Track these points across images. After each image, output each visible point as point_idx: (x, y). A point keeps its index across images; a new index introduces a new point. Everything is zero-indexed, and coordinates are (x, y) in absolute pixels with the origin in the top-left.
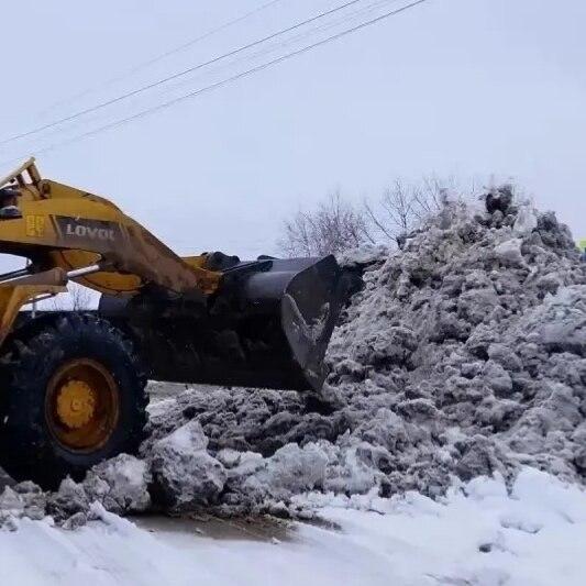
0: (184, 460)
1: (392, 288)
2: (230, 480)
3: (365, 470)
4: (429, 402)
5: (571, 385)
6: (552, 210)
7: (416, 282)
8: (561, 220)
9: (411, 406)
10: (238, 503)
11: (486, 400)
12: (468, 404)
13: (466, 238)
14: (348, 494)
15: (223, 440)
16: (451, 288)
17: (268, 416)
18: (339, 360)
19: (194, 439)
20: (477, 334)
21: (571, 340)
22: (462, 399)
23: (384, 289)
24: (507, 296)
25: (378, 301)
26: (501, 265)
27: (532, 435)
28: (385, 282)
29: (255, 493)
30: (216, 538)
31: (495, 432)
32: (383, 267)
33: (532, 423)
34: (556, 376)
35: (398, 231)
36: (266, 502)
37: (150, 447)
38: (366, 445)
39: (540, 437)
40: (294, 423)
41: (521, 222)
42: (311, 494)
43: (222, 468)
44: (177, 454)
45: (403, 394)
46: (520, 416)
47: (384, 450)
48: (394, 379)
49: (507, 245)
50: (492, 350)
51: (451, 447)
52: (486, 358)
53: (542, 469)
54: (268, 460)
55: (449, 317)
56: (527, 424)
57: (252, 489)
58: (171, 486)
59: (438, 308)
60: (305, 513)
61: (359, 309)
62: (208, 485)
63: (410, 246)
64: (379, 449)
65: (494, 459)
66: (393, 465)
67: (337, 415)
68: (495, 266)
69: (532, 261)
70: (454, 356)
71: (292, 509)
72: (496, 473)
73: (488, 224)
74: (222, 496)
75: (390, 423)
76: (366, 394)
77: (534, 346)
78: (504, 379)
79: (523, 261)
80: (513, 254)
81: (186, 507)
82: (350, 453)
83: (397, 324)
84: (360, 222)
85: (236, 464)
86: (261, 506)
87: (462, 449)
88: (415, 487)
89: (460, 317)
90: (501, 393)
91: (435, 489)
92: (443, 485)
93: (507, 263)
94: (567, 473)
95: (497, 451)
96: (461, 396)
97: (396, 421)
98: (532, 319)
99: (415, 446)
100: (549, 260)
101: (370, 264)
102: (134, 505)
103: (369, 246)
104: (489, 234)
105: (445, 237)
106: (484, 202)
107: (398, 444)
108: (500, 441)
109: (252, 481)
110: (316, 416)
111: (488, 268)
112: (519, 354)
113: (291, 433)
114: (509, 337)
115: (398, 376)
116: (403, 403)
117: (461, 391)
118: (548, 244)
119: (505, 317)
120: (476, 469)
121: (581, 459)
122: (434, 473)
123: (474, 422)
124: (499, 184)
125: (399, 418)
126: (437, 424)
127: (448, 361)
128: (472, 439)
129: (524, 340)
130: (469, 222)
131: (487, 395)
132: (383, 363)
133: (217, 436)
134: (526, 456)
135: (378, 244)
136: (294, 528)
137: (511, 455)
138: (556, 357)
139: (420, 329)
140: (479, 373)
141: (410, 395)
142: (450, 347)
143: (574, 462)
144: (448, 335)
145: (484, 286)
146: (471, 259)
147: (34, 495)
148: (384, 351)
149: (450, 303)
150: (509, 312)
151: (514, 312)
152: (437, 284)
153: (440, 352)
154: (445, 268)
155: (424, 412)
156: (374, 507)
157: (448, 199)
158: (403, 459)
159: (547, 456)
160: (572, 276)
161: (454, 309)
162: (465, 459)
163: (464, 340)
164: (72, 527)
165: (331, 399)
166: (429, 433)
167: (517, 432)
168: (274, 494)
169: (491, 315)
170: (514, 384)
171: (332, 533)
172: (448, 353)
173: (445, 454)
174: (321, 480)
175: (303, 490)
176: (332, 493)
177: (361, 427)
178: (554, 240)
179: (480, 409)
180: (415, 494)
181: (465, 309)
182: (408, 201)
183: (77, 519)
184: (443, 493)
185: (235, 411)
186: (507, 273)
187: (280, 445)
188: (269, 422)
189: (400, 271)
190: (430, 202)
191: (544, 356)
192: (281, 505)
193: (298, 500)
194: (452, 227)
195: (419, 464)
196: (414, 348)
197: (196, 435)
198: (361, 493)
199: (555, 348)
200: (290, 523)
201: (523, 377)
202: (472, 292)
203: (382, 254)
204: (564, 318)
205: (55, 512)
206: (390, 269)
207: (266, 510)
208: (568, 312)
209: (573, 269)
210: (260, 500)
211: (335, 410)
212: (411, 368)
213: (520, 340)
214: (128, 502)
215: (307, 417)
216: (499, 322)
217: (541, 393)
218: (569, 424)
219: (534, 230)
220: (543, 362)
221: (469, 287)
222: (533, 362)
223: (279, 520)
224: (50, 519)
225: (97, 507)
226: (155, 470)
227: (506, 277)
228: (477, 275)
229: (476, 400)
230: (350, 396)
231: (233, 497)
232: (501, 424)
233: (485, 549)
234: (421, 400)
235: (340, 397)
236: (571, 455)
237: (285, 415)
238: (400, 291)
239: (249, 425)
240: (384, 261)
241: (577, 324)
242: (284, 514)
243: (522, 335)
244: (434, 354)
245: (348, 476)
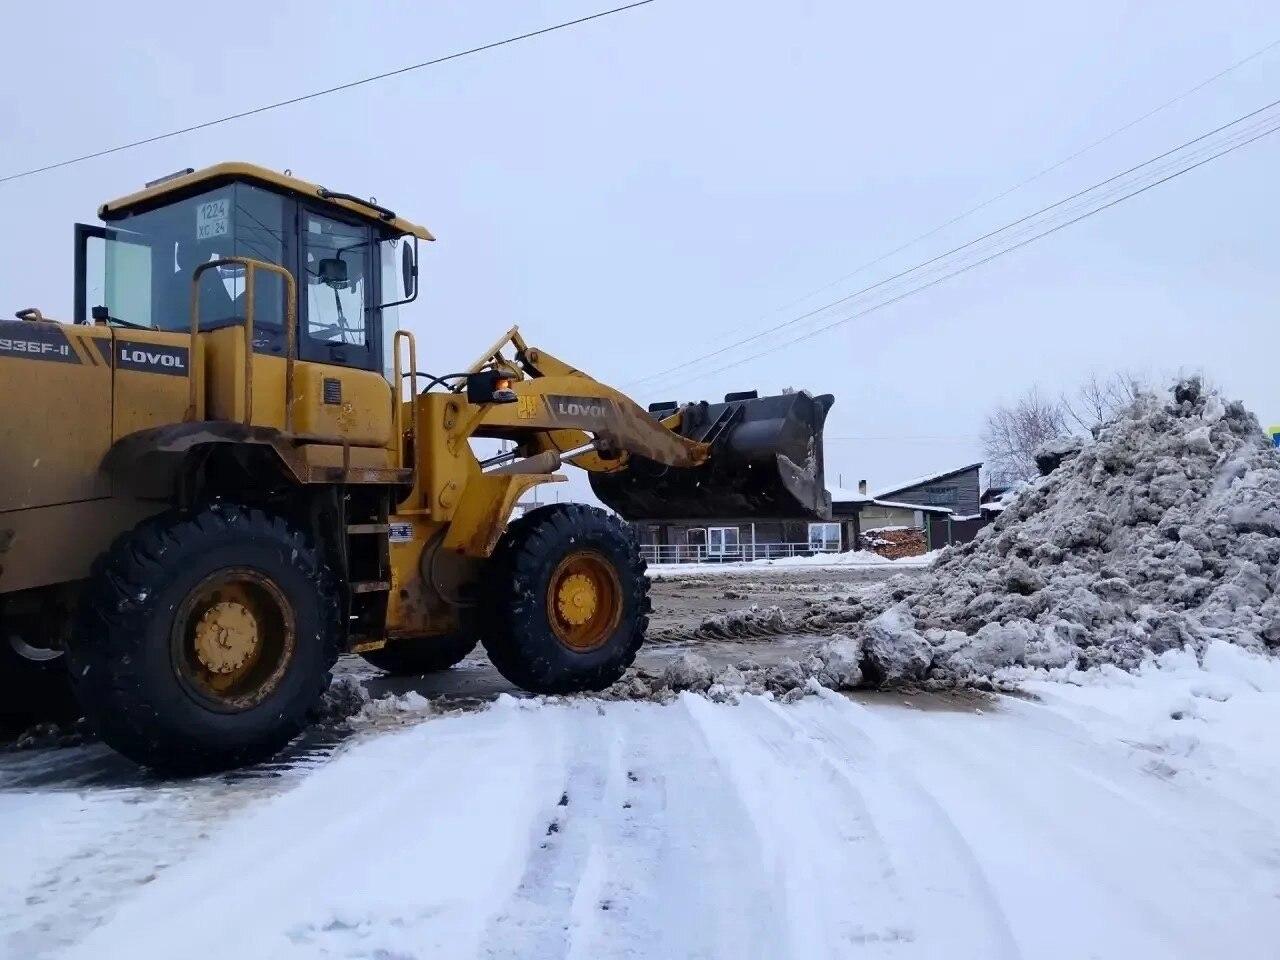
0: (894, 639)
1: (1087, 476)
2: (936, 657)
3: (1062, 645)
4: (1122, 581)
5: (1259, 563)
6: (1239, 399)
7: (1110, 470)
8: (1247, 408)
9: (1106, 585)
10: (944, 678)
11: (1178, 578)
12: (1160, 582)
13: (1157, 427)
14: (1047, 668)
15: (929, 620)
16: (1143, 474)
17: (973, 597)
18: (1039, 544)
19: (901, 620)
20: (1168, 517)
21: (1259, 521)
22: (1155, 577)
23: (1080, 477)
24: (1198, 481)
25: (1075, 489)
26: (1190, 452)
27: (1221, 610)
28: (1081, 470)
29: (959, 668)
30: (924, 710)
31: (1187, 608)
32: (1079, 457)
33: (1222, 599)
34: (1243, 555)
35: (1093, 421)
36: (970, 676)
37: (861, 628)
38: (1064, 623)
39: (1229, 613)
40: (997, 603)
41: (1209, 411)
42: (1013, 668)
43: (929, 646)
44: (886, 633)
45: (1099, 574)
46: (1210, 593)
47: (1081, 626)
48: (1090, 561)
49: (1196, 432)
50: (1182, 533)
51: (1144, 623)
52: (1177, 538)
53: (1232, 642)
54: (971, 638)
55: (1141, 502)
56: (1217, 600)
57: (957, 665)
58: (882, 662)
59: (1132, 494)
60: (1006, 686)
61: (1057, 496)
62: (916, 661)
63: (1105, 437)
64: (1075, 626)
65: (1184, 632)
66: (1089, 641)
67: (1037, 595)
68: (1186, 453)
69: (1221, 447)
70: (1147, 538)
71: (995, 683)
72: (1187, 646)
73: (1177, 414)
74: (929, 672)
75: (1085, 601)
76: (1064, 575)
77: (1222, 526)
78: (1196, 559)
79: (1212, 448)
80: (1202, 441)
81: (897, 682)
82: (1049, 631)
83: (1092, 510)
84: (1059, 415)
85: (942, 642)
86: (966, 680)
87: (1155, 624)
88: (1110, 660)
89: (1152, 502)
90: (1192, 571)
91: (1129, 662)
92: (1137, 658)
93: (1198, 450)
94: (1256, 646)
95: (1188, 626)
96: (1154, 574)
97: (1092, 601)
98: (1221, 502)
99: (1111, 622)
100: (1237, 446)
101: (1067, 453)
102: (847, 681)
103: (1064, 437)
104: (1179, 423)
105: (1137, 427)
106: (1173, 394)
107: (1094, 621)
108: (1191, 617)
109: (957, 658)
110: (1017, 596)
111: (1178, 455)
112: (1209, 535)
113: (994, 613)
114: (1200, 519)
115: (1094, 558)
116: (1099, 583)
117: (1153, 571)
118: (1236, 430)
119: (1195, 500)
120: (1169, 643)
121: (1269, 632)
122: (1126, 646)
123: (1166, 600)
124: (1188, 376)
125: (1095, 596)
126: (1131, 602)
127: (1141, 543)
128: (1164, 615)
129: (1214, 522)
130: (1159, 413)
131: (1178, 574)
132: (1079, 546)
133: (924, 617)
134: (1216, 631)
135: (1074, 435)
136: (995, 700)
137: (1202, 630)
138: (1244, 537)
139: (1116, 512)
140: (1170, 554)
141: (1105, 575)
142: (1142, 529)
143: (1262, 635)
144: (1142, 518)
145: (1175, 472)
146: (1162, 447)
147: (754, 672)
148: (1080, 535)
149: (1143, 489)
150: (1199, 496)
151: (1204, 496)
152: (1129, 471)
153: (1134, 535)
154: (1135, 457)
155: (1119, 592)
156: (1071, 679)
157: (1140, 391)
158: (1099, 634)
159: (1236, 629)
160: (1260, 461)
161: (1147, 494)
162: (1158, 633)
163: (1156, 522)
164: (790, 701)
165: (1032, 580)
166: (1123, 611)
167: (1207, 608)
168: (977, 668)
169: (1182, 499)
170: (1205, 563)
171: (1032, 704)
172: (1140, 535)
173: (1138, 629)
174: (1022, 656)
175: (1006, 664)
176: (1033, 667)
177: (1059, 606)
178: (1242, 427)
179: (1171, 587)
180: (1111, 666)
181: (1157, 494)
182: (1102, 394)
183: (794, 694)
184: (1137, 666)
185: (941, 594)
186: (1197, 460)
187: (983, 623)
188: (974, 602)
189: (1094, 460)
190: (1124, 396)
191: (1232, 536)
192: (984, 679)
193: (1001, 674)
194: (1144, 418)
195: (1114, 639)
196: (1108, 532)
197: (904, 616)
198: (1059, 666)
199: (1243, 529)
200: (992, 696)
201: (1213, 557)
202: (1163, 478)
203: (1078, 444)
204: (1252, 500)
205: (774, 688)
206: (1085, 458)
207: (970, 684)
208: (1255, 495)
209: (1260, 454)
210: (965, 674)
211: (1034, 590)
212: (1106, 551)
213: (1209, 521)
214: (842, 678)
215: (1009, 597)
216: (1190, 506)
217: (1229, 572)
218: (1257, 600)
219: (1223, 418)
220: (1233, 542)
221: (1160, 474)
222: (1223, 542)
223: (983, 692)
224: (770, 694)
225: (813, 682)
226: (865, 648)
227: (1195, 463)
228: (1167, 462)
229: (1168, 579)
230: (1049, 578)
231: (939, 672)
232: (1194, 600)
233: (1176, 717)
234: (1115, 580)
235: (1040, 579)
236: (1259, 629)
237: (988, 597)
238: (1095, 479)
239: (953, 607)
240: (1079, 452)
241: (1263, 505)
242: (987, 687)
243: (1212, 517)
244: (1127, 536)
245: (1047, 650)
